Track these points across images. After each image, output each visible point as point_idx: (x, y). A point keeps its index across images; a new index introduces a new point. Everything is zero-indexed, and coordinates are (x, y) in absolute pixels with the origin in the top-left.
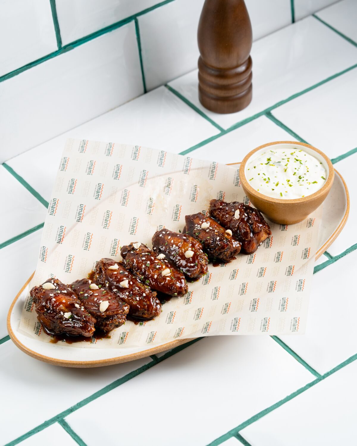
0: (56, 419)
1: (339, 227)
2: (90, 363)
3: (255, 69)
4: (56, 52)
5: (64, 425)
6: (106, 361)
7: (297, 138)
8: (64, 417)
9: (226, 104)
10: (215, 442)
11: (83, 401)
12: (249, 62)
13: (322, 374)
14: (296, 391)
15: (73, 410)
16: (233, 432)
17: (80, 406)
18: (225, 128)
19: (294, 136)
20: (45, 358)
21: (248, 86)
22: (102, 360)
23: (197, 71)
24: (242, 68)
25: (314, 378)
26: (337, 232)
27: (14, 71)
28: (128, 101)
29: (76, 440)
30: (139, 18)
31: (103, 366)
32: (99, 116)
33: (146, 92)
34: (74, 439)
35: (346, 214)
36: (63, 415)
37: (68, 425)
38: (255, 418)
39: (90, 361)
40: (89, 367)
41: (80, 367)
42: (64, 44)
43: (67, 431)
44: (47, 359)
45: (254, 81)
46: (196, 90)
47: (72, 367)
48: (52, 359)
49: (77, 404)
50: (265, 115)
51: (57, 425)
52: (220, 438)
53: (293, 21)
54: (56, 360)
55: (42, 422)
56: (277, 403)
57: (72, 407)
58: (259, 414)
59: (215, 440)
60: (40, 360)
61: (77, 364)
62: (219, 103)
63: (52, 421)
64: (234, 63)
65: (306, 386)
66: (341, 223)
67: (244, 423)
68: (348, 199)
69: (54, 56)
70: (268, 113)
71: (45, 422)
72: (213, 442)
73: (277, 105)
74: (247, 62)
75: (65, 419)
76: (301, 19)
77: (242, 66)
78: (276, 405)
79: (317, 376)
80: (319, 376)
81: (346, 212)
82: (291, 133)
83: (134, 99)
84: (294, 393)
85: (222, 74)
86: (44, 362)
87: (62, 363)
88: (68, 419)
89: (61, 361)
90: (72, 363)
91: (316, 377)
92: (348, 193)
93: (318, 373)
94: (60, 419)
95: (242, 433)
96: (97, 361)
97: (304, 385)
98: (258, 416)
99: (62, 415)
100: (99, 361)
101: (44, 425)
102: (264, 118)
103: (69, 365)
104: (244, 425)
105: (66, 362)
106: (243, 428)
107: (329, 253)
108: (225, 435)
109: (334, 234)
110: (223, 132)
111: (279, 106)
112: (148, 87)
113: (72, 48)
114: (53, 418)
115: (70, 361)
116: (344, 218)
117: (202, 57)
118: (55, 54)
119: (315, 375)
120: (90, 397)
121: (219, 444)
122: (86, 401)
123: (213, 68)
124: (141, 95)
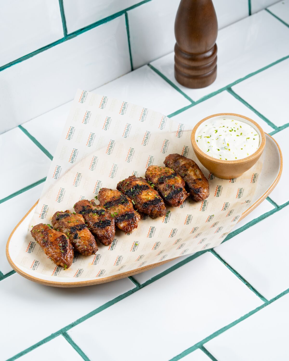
0: (60, 332)
1: (272, 186)
2: (68, 284)
3: (219, 53)
4: (63, 39)
5: (67, 337)
6: (80, 283)
7: (252, 109)
8: (67, 331)
9: (196, 81)
10: (185, 352)
11: (82, 318)
12: (215, 48)
13: (269, 300)
14: (248, 313)
15: (73, 325)
16: (198, 345)
17: (79, 322)
18: (195, 100)
19: (249, 108)
20: (33, 278)
21: (213, 67)
22: (76, 282)
23: (173, 54)
24: (210, 53)
25: (262, 303)
26: (270, 190)
27: (29, 54)
28: (119, 77)
29: (76, 349)
30: (128, 12)
31: (77, 287)
32: (95, 89)
33: (133, 69)
34: (74, 348)
35: (278, 176)
37: (70, 338)
38: (216, 334)
39: (67, 283)
40: (66, 287)
41: (60, 287)
42: (69, 32)
43: (69, 342)
44: (34, 279)
45: (218, 63)
47: (53, 286)
48: (39, 279)
49: (77, 320)
50: (227, 90)
51: (61, 337)
52: (188, 349)
53: (250, 14)
54: (41, 281)
55: (49, 334)
56: (233, 323)
57: (73, 323)
58: (219, 330)
59: (185, 351)
60: (29, 279)
61: (57, 284)
62: (191, 80)
63: (57, 334)
64: (203, 49)
65: (256, 309)
66: (274, 183)
68: (281, 164)
70: (229, 89)
71: (52, 334)
73: (237, 82)
74: (213, 49)
75: (67, 333)
76: (257, 12)
77: (209, 52)
79: (265, 301)
80: (266, 301)
81: (279, 174)
82: (247, 105)
83: (123, 75)
84: (247, 315)
85: (193, 57)
86: (32, 281)
87: (46, 283)
88: (69, 332)
89: (45, 281)
90: (54, 283)
92: (282, 159)
93: (265, 299)
94: (64, 332)
95: (205, 345)
96: (73, 282)
98: (219, 332)
99: (65, 329)
100: (75, 282)
101: (51, 337)
102: (226, 92)
103: (51, 284)
104: (208, 339)
105: (49, 282)
106: (206, 342)
108: (192, 347)
109: (267, 191)
110: (194, 104)
111: (238, 83)
112: (135, 65)
113: (76, 36)
115: (52, 282)
116: (277, 179)
117: (177, 44)
118: (62, 40)
119: (264, 300)
120: (87, 315)
121: (188, 354)
122: (83, 318)
123: (186, 53)
124: (129, 72)
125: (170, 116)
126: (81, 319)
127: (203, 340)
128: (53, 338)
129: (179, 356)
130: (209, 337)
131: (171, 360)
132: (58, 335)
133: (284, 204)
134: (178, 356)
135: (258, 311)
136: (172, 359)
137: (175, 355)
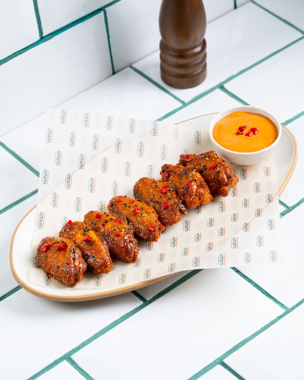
0: (64, 358)
3: (208, 50)
4: (38, 41)
5: (71, 362)
8: (71, 356)
9: (185, 80)
10: (204, 370)
12: (204, 44)
13: (290, 307)
14: (269, 323)
15: (78, 349)
16: (218, 361)
17: (84, 345)
18: (186, 101)
21: (204, 64)
23: (159, 52)
24: (198, 49)
25: (283, 311)
27: (3, 59)
28: (100, 82)
29: (84, 374)
30: (107, 9)
32: (75, 96)
33: (114, 73)
34: (82, 374)
36: (70, 354)
37: (75, 363)
38: (236, 348)
42: (44, 34)
43: (74, 367)
45: (208, 60)
46: (158, 70)
49: (81, 344)
50: (219, 88)
51: (65, 363)
52: (207, 366)
53: (235, 7)
55: (52, 361)
56: (253, 334)
57: (77, 347)
58: (239, 344)
59: (203, 369)
62: (180, 80)
63: (61, 359)
64: (192, 45)
65: (276, 318)
67: (227, 352)
69: (36, 45)
70: (221, 87)
71: (55, 360)
72: (201, 370)
74: (202, 44)
75: (72, 358)
76: (242, 5)
77: (198, 47)
78: (253, 335)
79: (286, 309)
80: (287, 309)
82: (242, 103)
83: (104, 79)
85: (181, 54)
88: (74, 357)
91: (284, 309)
93: (286, 307)
94: (68, 357)
95: (226, 361)
97: (275, 318)
98: (239, 346)
99: (68, 354)
101: (54, 364)
102: (218, 91)
104: (227, 354)
106: (226, 357)
107: (285, 204)
108: (212, 363)
110: (185, 105)
111: (230, 80)
112: (116, 69)
113: (52, 38)
114: (61, 357)
117: (163, 40)
118: (38, 43)
119: (284, 308)
120: (92, 337)
121: (207, 371)
122: (88, 341)
123: (174, 50)
124: (111, 76)
125: (160, 119)
126: (85, 342)
127: (223, 355)
128: (56, 365)
129: (198, 375)
130: (228, 351)
131: (189, 379)
132: (61, 361)
133: (294, 205)
134: (196, 374)
135: (279, 320)
136: (191, 378)
137: (194, 374)
